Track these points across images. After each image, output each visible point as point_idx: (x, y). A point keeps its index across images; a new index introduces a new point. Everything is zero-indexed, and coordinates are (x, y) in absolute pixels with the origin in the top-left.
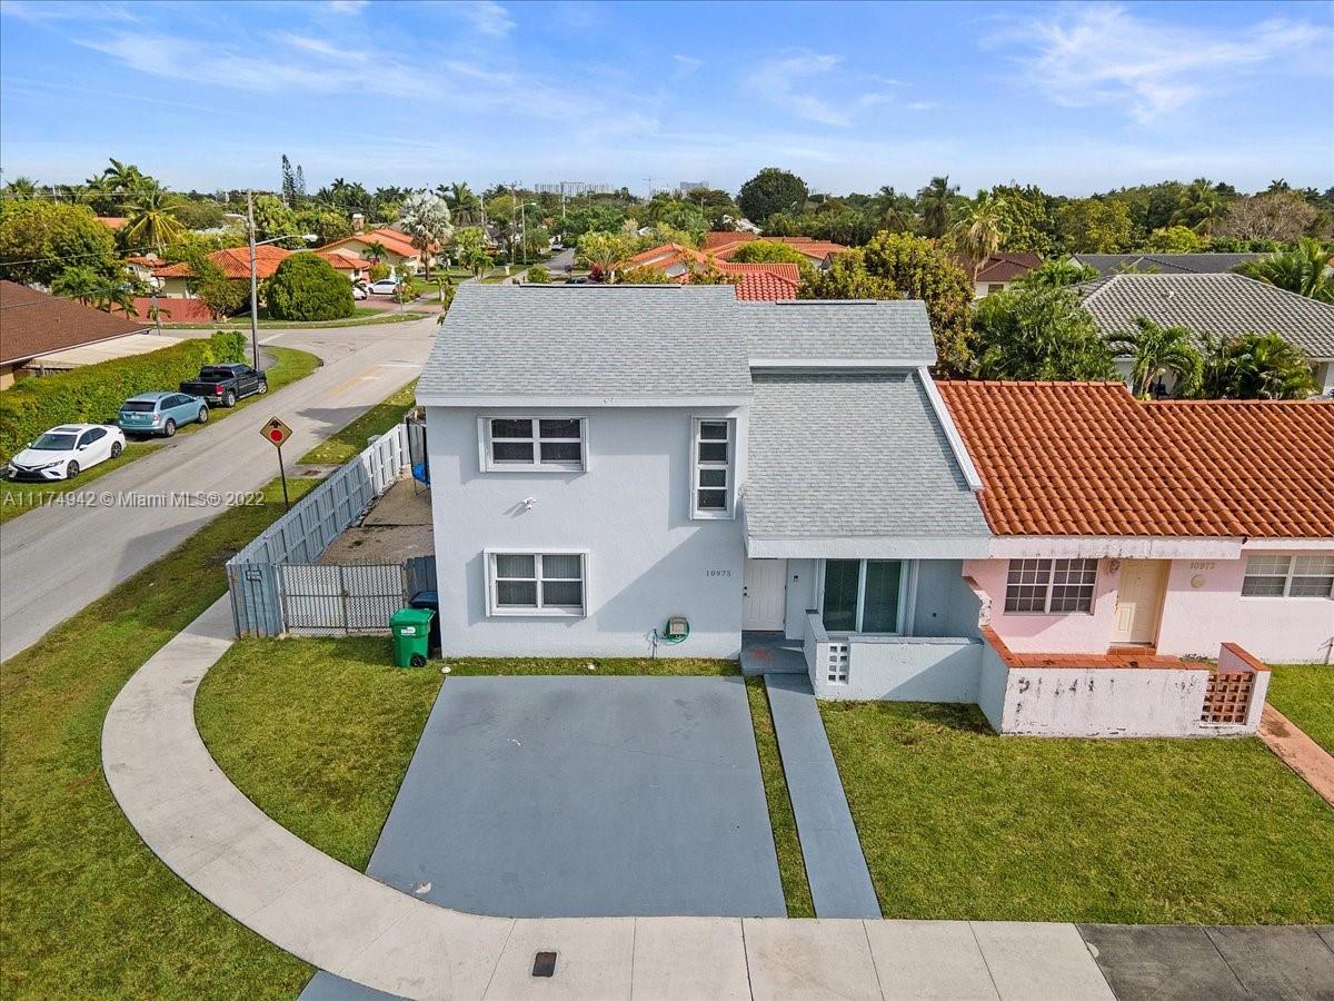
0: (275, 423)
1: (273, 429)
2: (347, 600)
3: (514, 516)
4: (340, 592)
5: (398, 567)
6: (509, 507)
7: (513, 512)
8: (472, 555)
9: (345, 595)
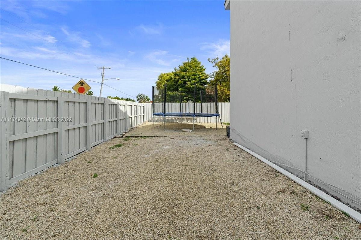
0: (82, 83)
1: (80, 86)
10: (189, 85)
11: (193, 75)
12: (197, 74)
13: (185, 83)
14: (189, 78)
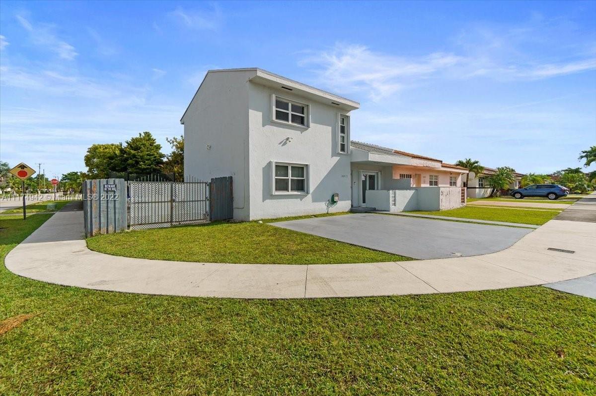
0: (23, 166)
2: (174, 204)
3: (282, 146)
4: (169, 199)
5: (204, 184)
6: (281, 141)
7: (281, 145)
8: (264, 164)
9: (172, 201)
10: (142, 165)
11: (148, 155)
12: (151, 153)
13: (137, 163)
14: (142, 157)
